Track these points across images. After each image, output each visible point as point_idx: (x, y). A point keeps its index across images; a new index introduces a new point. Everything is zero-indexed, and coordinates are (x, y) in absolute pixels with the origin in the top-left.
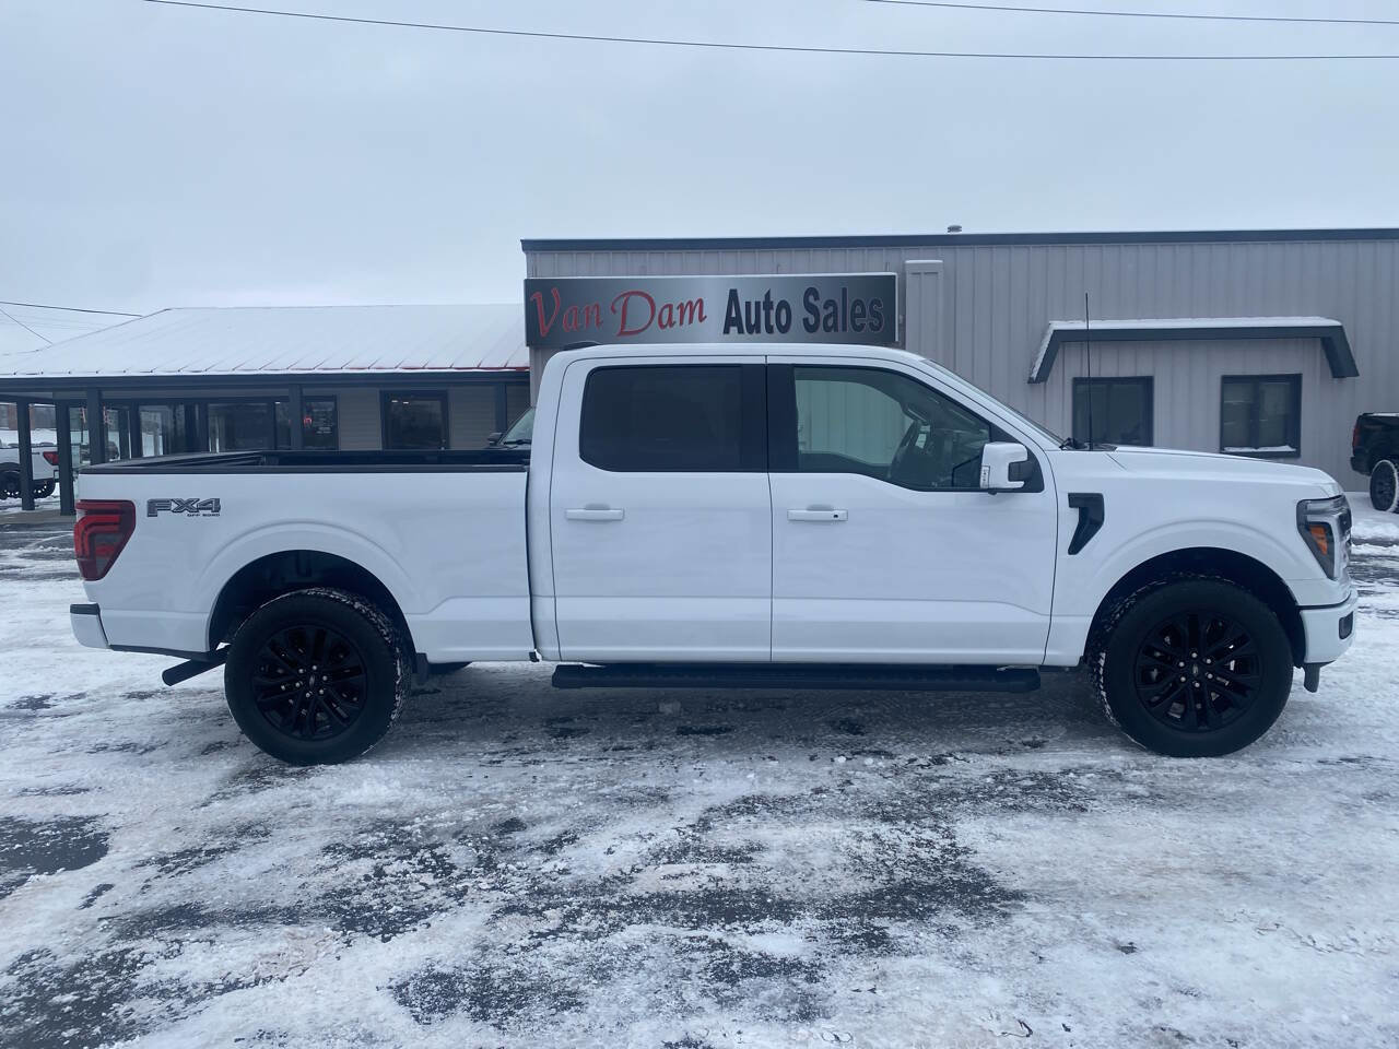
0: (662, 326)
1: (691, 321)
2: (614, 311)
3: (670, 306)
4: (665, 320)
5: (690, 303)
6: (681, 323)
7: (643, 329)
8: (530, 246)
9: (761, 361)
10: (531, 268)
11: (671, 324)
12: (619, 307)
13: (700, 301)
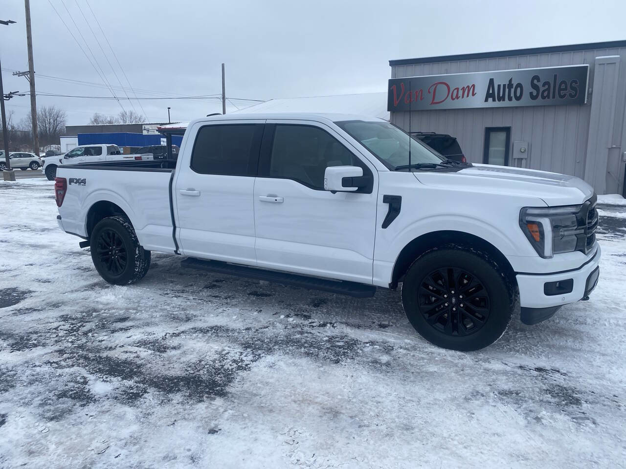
0: (453, 99)
1: (468, 96)
2: (429, 92)
3: (458, 89)
4: (454, 96)
5: (468, 87)
6: (463, 97)
7: (443, 101)
8: (393, 63)
9: (263, 122)
10: (393, 74)
11: (457, 97)
12: (432, 91)
13: (474, 86)
